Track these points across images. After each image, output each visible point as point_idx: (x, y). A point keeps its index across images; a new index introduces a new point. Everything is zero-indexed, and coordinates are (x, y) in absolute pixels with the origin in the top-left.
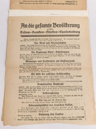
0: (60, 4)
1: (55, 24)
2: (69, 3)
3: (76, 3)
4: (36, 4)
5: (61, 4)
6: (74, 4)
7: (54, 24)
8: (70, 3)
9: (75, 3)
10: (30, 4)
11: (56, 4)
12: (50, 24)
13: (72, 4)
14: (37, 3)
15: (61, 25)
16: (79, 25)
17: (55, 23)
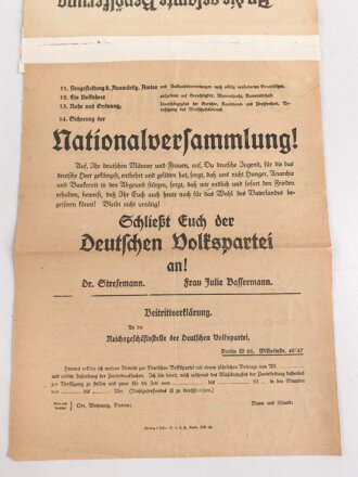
0: (129, 88)
1: (149, 6)
2: (93, 93)
3: (64, 93)
4: (221, 87)
5: (124, 88)
6: (73, 88)
7: (153, 9)
8: (87, 93)
9: (69, 93)
10: (244, 87)
11: (144, 86)
12: (166, 6)
13: (81, 89)
14: (219, 91)
15: (127, 5)
16: (60, 5)
17: (147, 9)
